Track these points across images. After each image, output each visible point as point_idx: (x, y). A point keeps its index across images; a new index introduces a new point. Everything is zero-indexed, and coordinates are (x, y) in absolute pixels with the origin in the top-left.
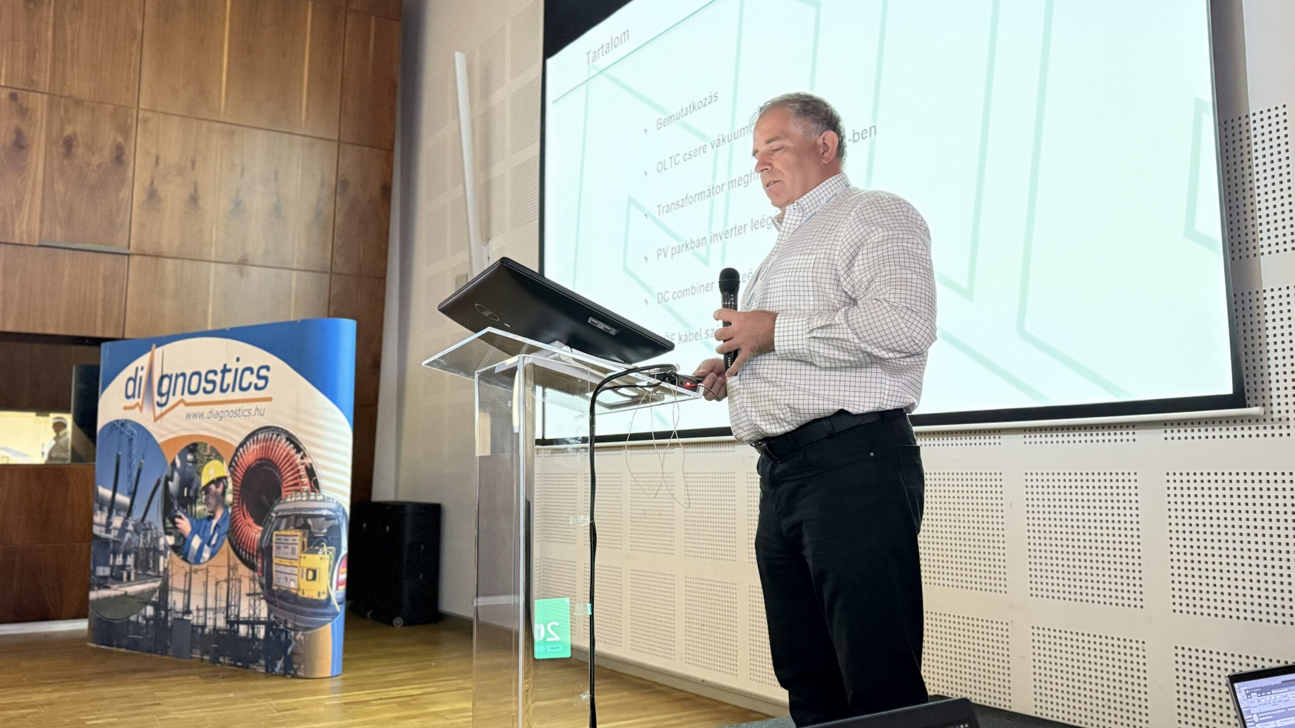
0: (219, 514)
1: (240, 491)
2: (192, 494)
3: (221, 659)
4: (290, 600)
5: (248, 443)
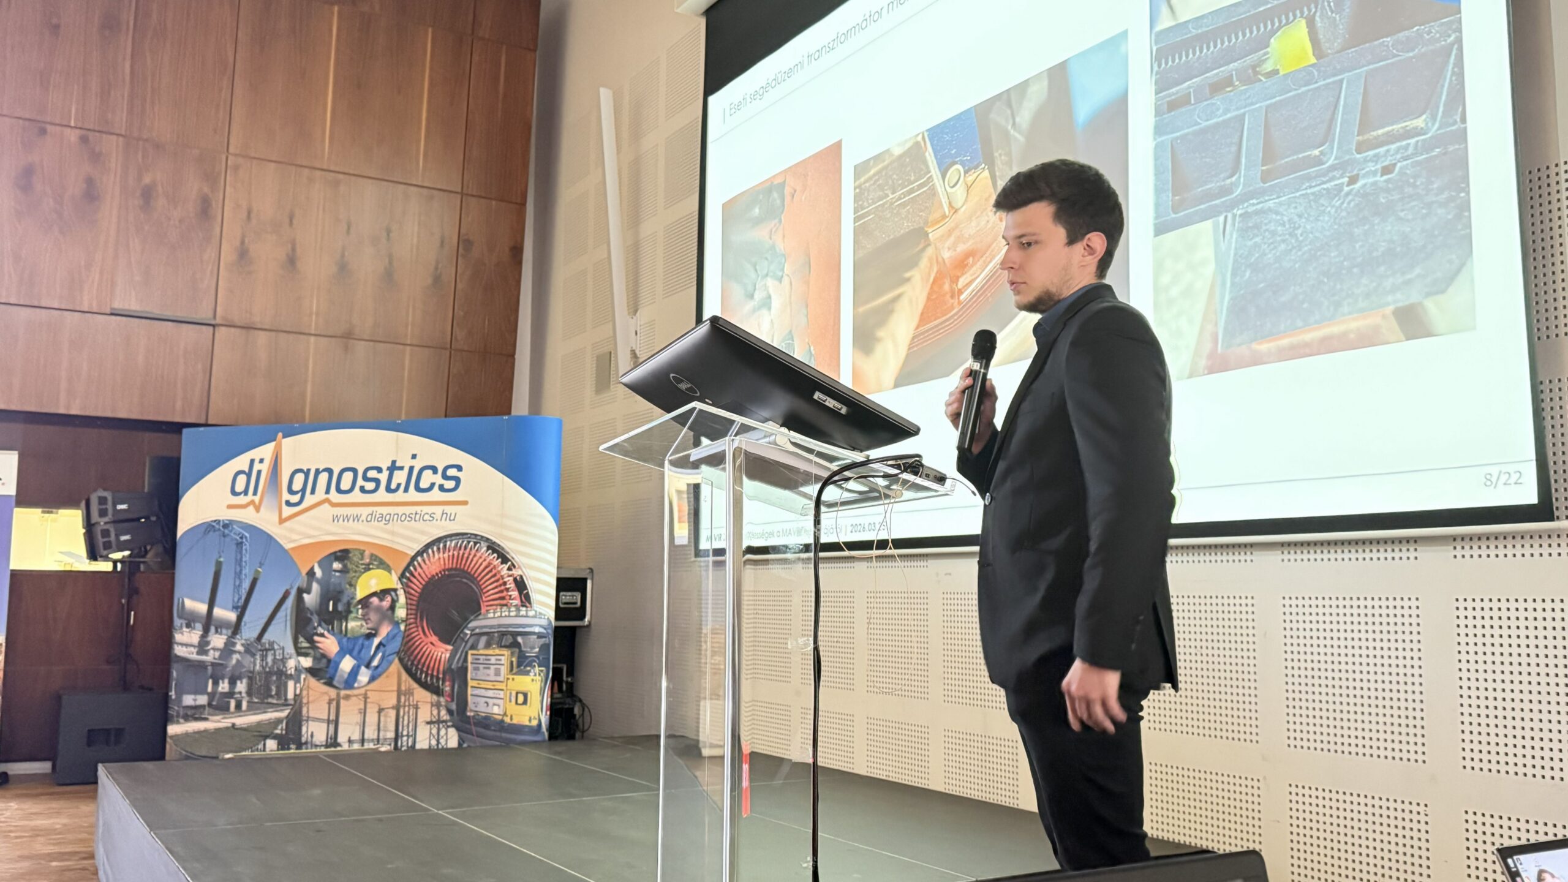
1: (418, 606)
2: (340, 608)
4: (493, 728)
5: (430, 551)
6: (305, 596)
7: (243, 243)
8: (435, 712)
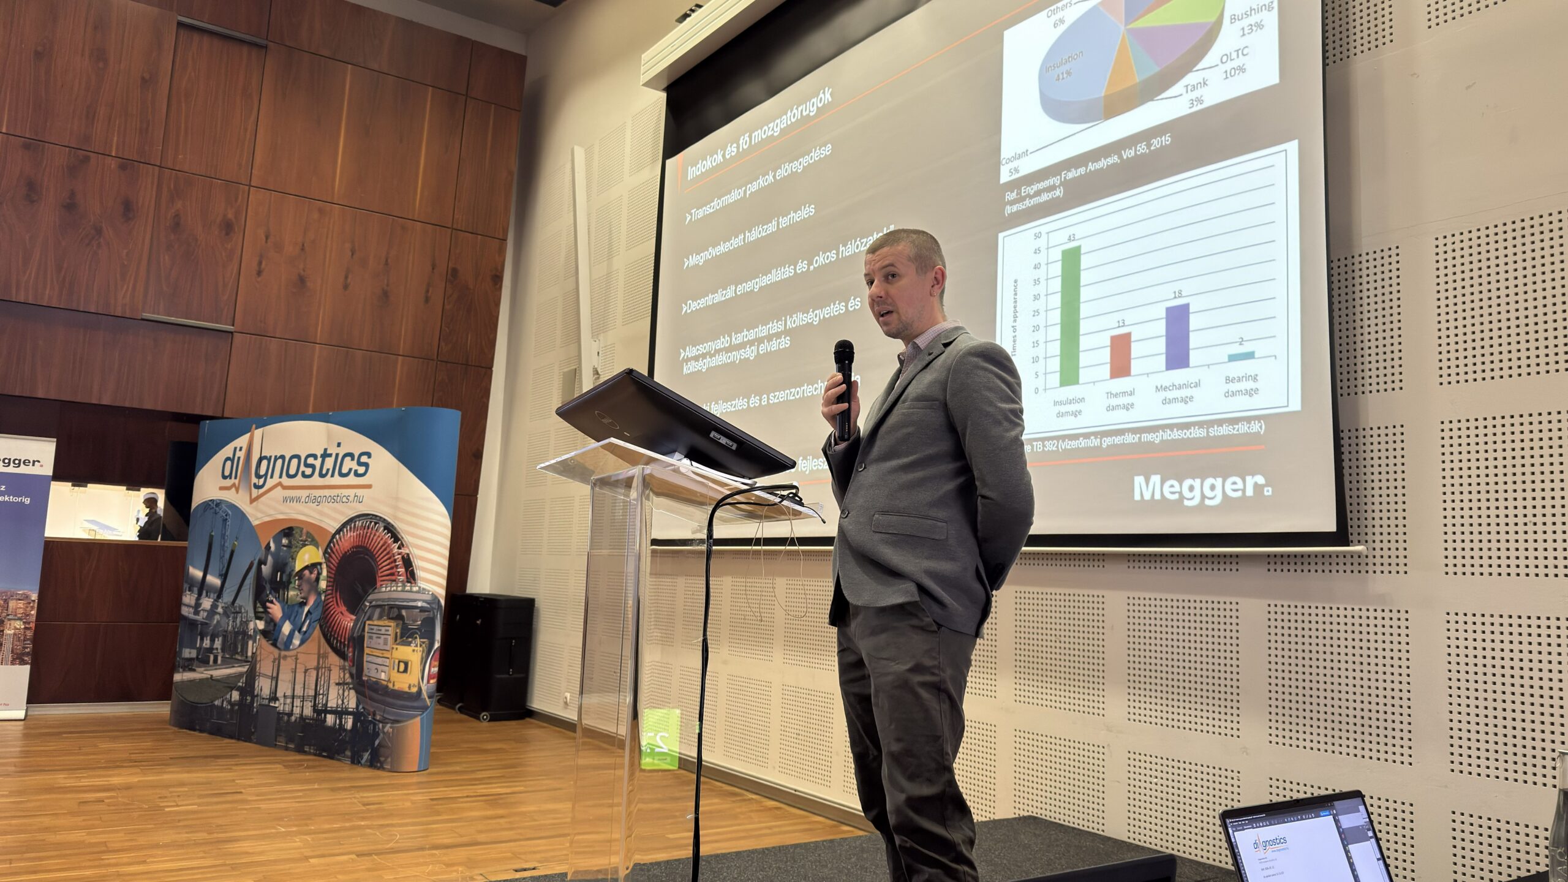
0: (312, 601)
1: (334, 579)
2: (284, 579)
3: (307, 749)
4: (380, 692)
5: (345, 530)
6: (263, 567)
7: (261, 260)
8: (342, 675)
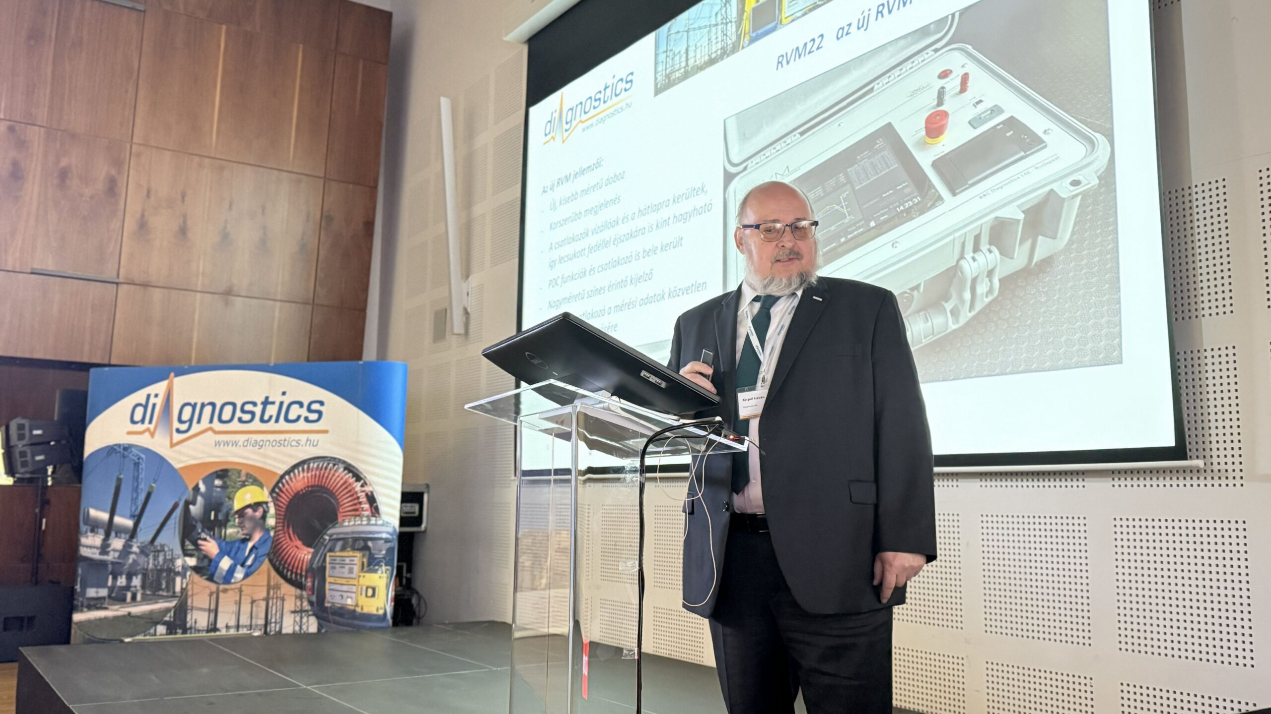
1: (285, 516)
4: (346, 616)
5: (296, 471)
6: (192, 508)
7: (143, 216)
8: (299, 603)
